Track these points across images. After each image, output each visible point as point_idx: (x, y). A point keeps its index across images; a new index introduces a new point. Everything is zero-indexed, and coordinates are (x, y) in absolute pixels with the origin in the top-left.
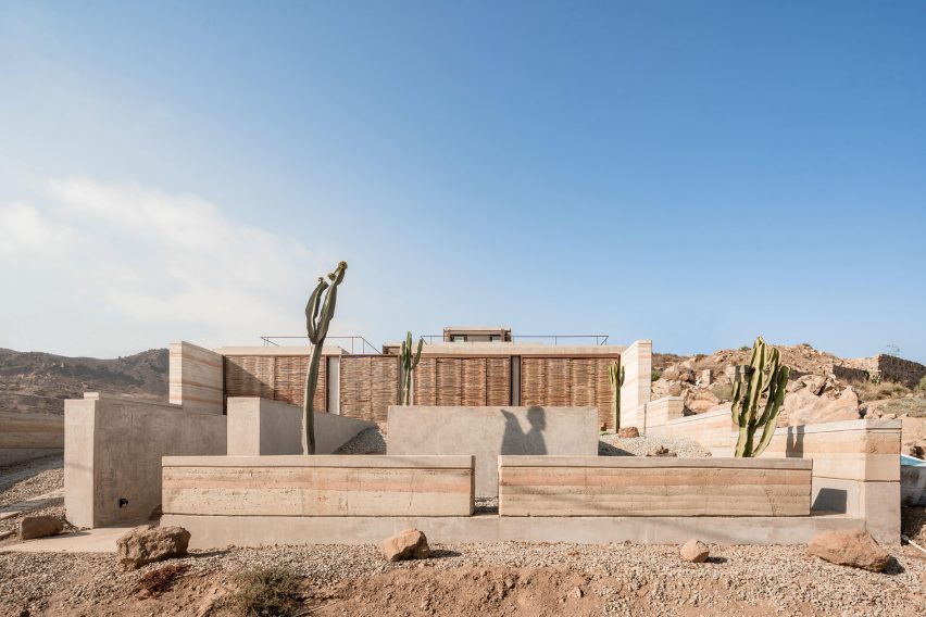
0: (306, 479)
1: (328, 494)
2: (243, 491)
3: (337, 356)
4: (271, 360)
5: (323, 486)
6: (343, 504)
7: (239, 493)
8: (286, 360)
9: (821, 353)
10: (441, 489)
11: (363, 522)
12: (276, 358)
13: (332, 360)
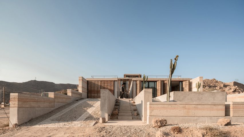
0: (185, 108)
1: (190, 111)
2: (169, 110)
3: (117, 81)
4: (100, 82)
5: (189, 109)
6: (194, 113)
7: (168, 111)
8: (104, 82)
9: (218, 81)
10: (218, 110)
11: (199, 118)
12: (101, 81)
13: (115, 82)
